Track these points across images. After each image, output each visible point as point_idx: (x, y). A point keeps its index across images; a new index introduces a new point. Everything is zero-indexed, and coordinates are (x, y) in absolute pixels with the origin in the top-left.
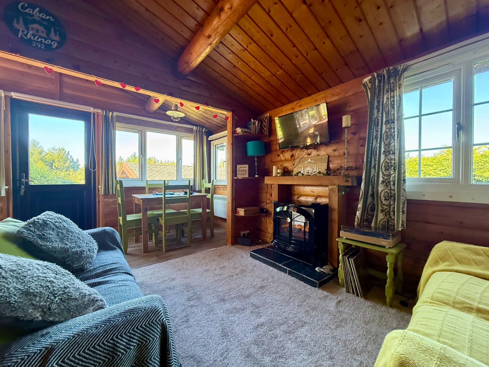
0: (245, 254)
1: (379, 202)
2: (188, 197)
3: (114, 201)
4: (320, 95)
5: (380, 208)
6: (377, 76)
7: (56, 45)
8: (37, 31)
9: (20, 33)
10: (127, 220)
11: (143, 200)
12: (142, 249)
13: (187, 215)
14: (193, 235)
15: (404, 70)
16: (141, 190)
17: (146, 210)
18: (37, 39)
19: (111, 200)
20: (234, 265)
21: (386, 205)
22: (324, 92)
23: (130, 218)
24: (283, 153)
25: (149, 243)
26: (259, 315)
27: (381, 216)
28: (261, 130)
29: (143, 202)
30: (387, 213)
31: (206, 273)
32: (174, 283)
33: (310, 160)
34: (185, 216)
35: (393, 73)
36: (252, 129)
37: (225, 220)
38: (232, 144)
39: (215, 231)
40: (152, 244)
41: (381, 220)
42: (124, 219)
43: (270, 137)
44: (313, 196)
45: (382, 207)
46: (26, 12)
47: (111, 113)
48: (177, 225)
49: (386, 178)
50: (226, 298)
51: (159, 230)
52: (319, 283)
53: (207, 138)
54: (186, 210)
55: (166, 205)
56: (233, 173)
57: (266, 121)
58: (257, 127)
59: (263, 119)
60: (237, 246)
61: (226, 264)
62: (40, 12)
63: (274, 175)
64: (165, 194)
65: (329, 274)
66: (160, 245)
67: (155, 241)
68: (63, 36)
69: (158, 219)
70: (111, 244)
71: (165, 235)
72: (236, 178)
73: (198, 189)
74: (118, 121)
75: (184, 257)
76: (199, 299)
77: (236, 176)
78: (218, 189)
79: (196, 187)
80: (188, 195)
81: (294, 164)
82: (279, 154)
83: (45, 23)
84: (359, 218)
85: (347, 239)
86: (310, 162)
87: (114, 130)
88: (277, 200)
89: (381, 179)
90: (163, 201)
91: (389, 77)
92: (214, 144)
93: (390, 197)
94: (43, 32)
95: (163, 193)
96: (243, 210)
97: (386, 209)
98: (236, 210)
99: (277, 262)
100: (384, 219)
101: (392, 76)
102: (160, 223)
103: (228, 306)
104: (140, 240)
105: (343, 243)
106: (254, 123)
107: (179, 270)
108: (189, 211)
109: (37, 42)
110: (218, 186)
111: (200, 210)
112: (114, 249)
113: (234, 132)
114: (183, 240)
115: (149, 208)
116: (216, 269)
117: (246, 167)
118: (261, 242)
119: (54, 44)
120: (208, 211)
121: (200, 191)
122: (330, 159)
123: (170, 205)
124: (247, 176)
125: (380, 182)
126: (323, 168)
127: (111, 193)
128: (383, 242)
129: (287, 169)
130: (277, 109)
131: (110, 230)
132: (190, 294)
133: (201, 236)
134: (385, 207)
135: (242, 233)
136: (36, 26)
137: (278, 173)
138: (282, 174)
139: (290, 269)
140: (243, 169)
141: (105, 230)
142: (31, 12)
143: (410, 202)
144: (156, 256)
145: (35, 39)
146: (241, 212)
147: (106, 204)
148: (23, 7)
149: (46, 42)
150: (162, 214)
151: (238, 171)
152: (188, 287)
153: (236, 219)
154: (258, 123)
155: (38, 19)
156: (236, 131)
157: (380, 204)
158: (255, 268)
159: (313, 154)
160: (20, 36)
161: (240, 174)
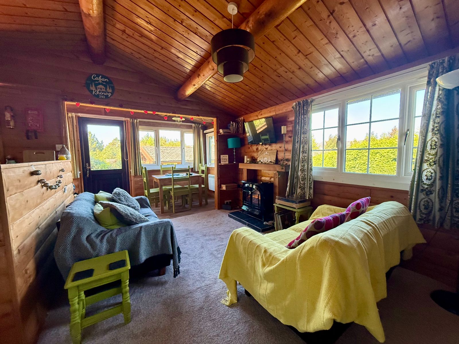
0: (226, 215)
1: (299, 182)
2: (188, 177)
3: (140, 180)
4: (272, 109)
5: (299, 186)
6: (298, 104)
7: (110, 95)
8: (101, 89)
9: (94, 92)
10: (151, 192)
11: (160, 180)
12: (160, 211)
13: (188, 189)
14: (193, 203)
15: (312, 102)
16: (157, 172)
17: (162, 186)
18: (101, 93)
19: (138, 179)
20: (216, 220)
21: (303, 184)
22: (274, 107)
23: (152, 191)
24: (252, 146)
25: (164, 208)
26: (222, 242)
27: (299, 190)
28: (238, 130)
29: (160, 181)
30: (303, 189)
31: (198, 224)
32: (179, 228)
33: (267, 153)
34: (187, 190)
35: (306, 103)
36: (231, 129)
37: (214, 192)
38: (217, 141)
39: (209, 201)
40: (166, 208)
41: (299, 193)
42: (149, 191)
43: (244, 134)
44: (269, 177)
45: (300, 185)
46: (95, 80)
47: (136, 120)
48: (182, 196)
49: (302, 167)
50: (207, 235)
51: (170, 199)
52: (262, 230)
53: (203, 131)
54: (188, 186)
55: (174, 183)
56: (218, 161)
57: (241, 123)
58: (234, 128)
59: (239, 121)
60: (222, 210)
61: (212, 220)
62: (102, 78)
63: (245, 162)
64: (173, 175)
65: (271, 226)
66: (171, 209)
67: (168, 207)
68: (113, 88)
69: (170, 192)
70: (145, 205)
71: (174, 202)
72: (220, 164)
73: (197, 170)
74: (140, 125)
75: (186, 216)
76: (192, 235)
77: (220, 163)
78: (211, 170)
79: (195, 169)
80: (188, 176)
81: (258, 155)
82: (250, 147)
83: (104, 83)
84: (288, 191)
85: (279, 204)
86: (267, 154)
87: (138, 131)
88: (246, 179)
89: (300, 168)
90: (172, 181)
91: (304, 105)
92: (209, 136)
93: (304, 179)
94: (103, 89)
95: (172, 174)
96: (225, 186)
97: (302, 186)
98: (221, 186)
99: (242, 219)
100: (300, 192)
101: (305, 105)
102: (171, 194)
103: (207, 238)
104: (159, 206)
105: (277, 207)
106: (233, 124)
107: (183, 222)
108: (189, 186)
109: (101, 95)
110: (211, 168)
111: (197, 186)
112: (147, 207)
113: (218, 132)
114: (186, 206)
115: (164, 184)
116: (204, 223)
117: (226, 157)
118: (239, 208)
119: (109, 94)
120: (203, 186)
121: (198, 172)
122: (278, 153)
123: (177, 182)
124: (227, 163)
125: (299, 170)
126: (273, 159)
127: (138, 175)
128: (294, 205)
129: (254, 157)
130: (248, 115)
131: (144, 197)
132: (188, 233)
133: (199, 204)
134: (302, 185)
135: (226, 202)
136: (100, 86)
137: (248, 161)
138: (250, 161)
139: (248, 223)
140: (225, 158)
141: (142, 198)
142: (97, 79)
143: (315, 182)
144: (169, 215)
145: (100, 94)
146: (224, 187)
147: (136, 182)
148: (94, 77)
149: (106, 94)
150: (172, 189)
151: (221, 159)
152: (187, 230)
153: (220, 192)
154: (235, 124)
155: (101, 82)
156: (219, 132)
157: (299, 183)
158: (229, 223)
159: (269, 149)
160: (93, 94)
161: (223, 161)
